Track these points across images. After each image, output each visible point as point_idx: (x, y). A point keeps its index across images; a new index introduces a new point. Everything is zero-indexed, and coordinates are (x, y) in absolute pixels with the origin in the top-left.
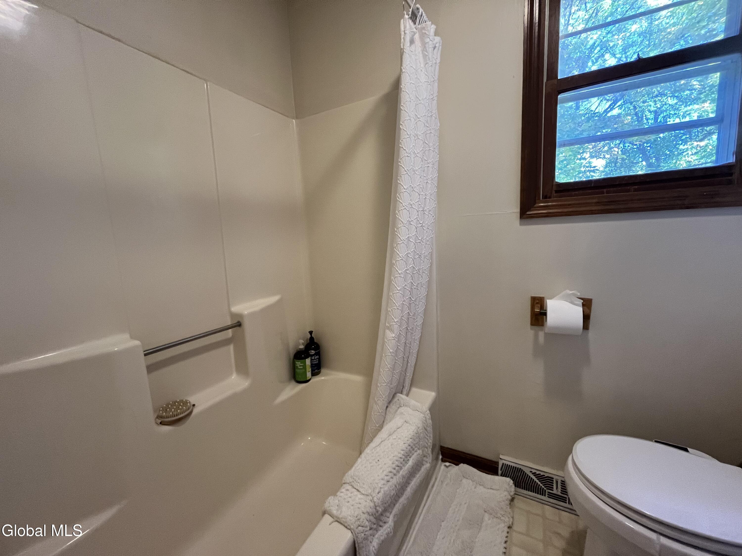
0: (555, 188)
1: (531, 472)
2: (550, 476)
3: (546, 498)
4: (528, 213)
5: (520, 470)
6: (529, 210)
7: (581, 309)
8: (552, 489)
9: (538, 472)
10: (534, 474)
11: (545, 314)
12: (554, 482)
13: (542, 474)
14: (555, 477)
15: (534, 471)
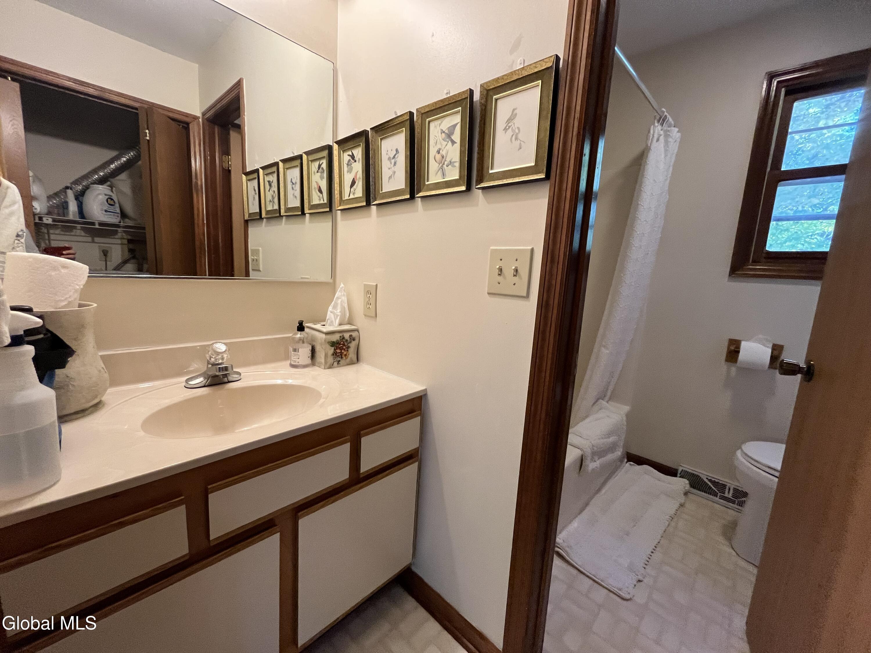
0: (764, 255)
1: (707, 478)
2: (723, 483)
3: (717, 499)
4: (737, 273)
5: (698, 476)
6: (738, 270)
7: (769, 351)
8: (724, 493)
9: (713, 480)
10: (710, 480)
11: (738, 352)
12: (727, 488)
13: (717, 481)
14: (728, 485)
15: (710, 478)
